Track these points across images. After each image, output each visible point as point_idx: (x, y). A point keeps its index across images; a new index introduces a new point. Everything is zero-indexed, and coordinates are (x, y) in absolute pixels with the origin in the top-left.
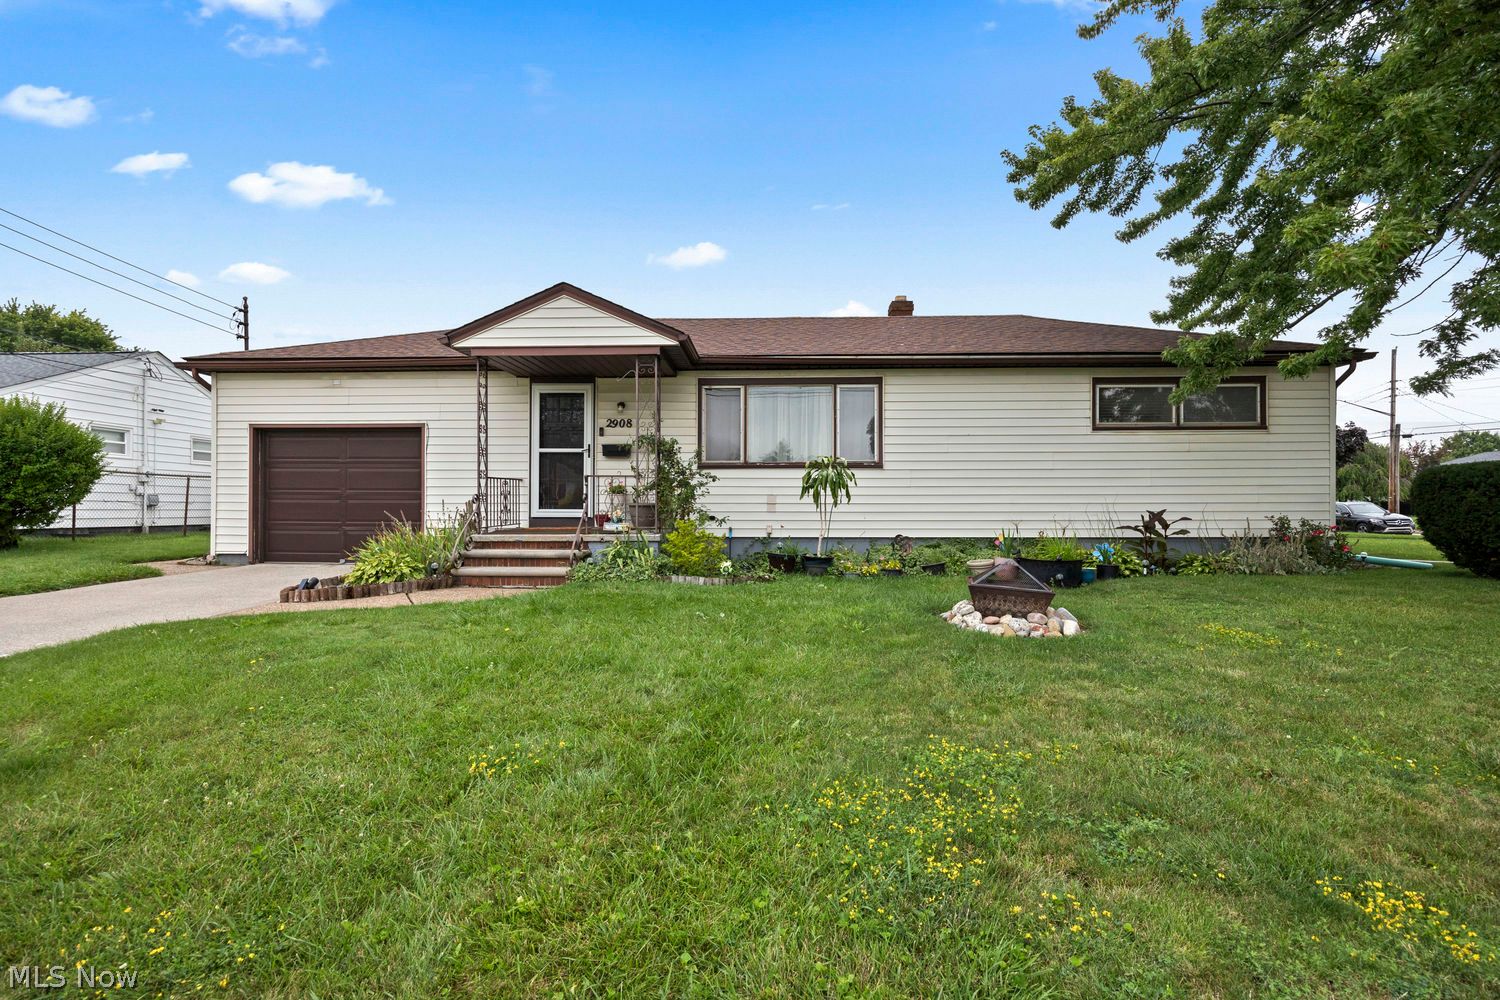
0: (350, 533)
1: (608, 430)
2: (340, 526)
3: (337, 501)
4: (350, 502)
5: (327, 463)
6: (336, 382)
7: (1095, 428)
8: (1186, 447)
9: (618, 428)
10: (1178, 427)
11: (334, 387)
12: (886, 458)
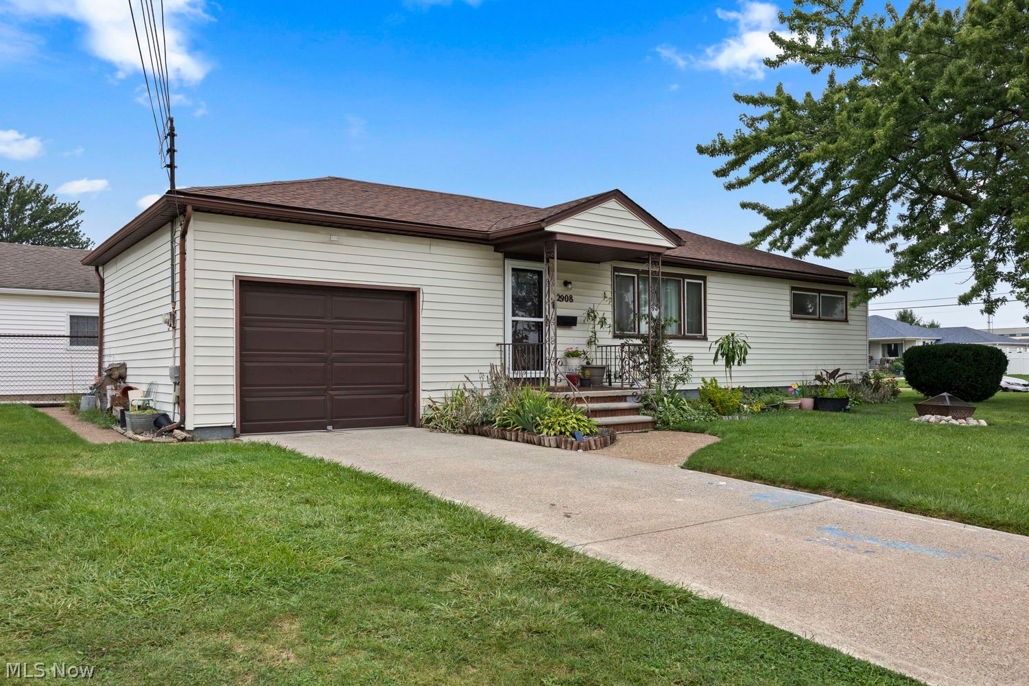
0: (336, 397)
1: (558, 304)
2: (326, 390)
3: (322, 364)
4: (336, 364)
5: (313, 322)
6: (334, 238)
7: (792, 318)
8: (822, 331)
9: (564, 302)
10: (819, 319)
11: (331, 243)
12: (709, 333)
